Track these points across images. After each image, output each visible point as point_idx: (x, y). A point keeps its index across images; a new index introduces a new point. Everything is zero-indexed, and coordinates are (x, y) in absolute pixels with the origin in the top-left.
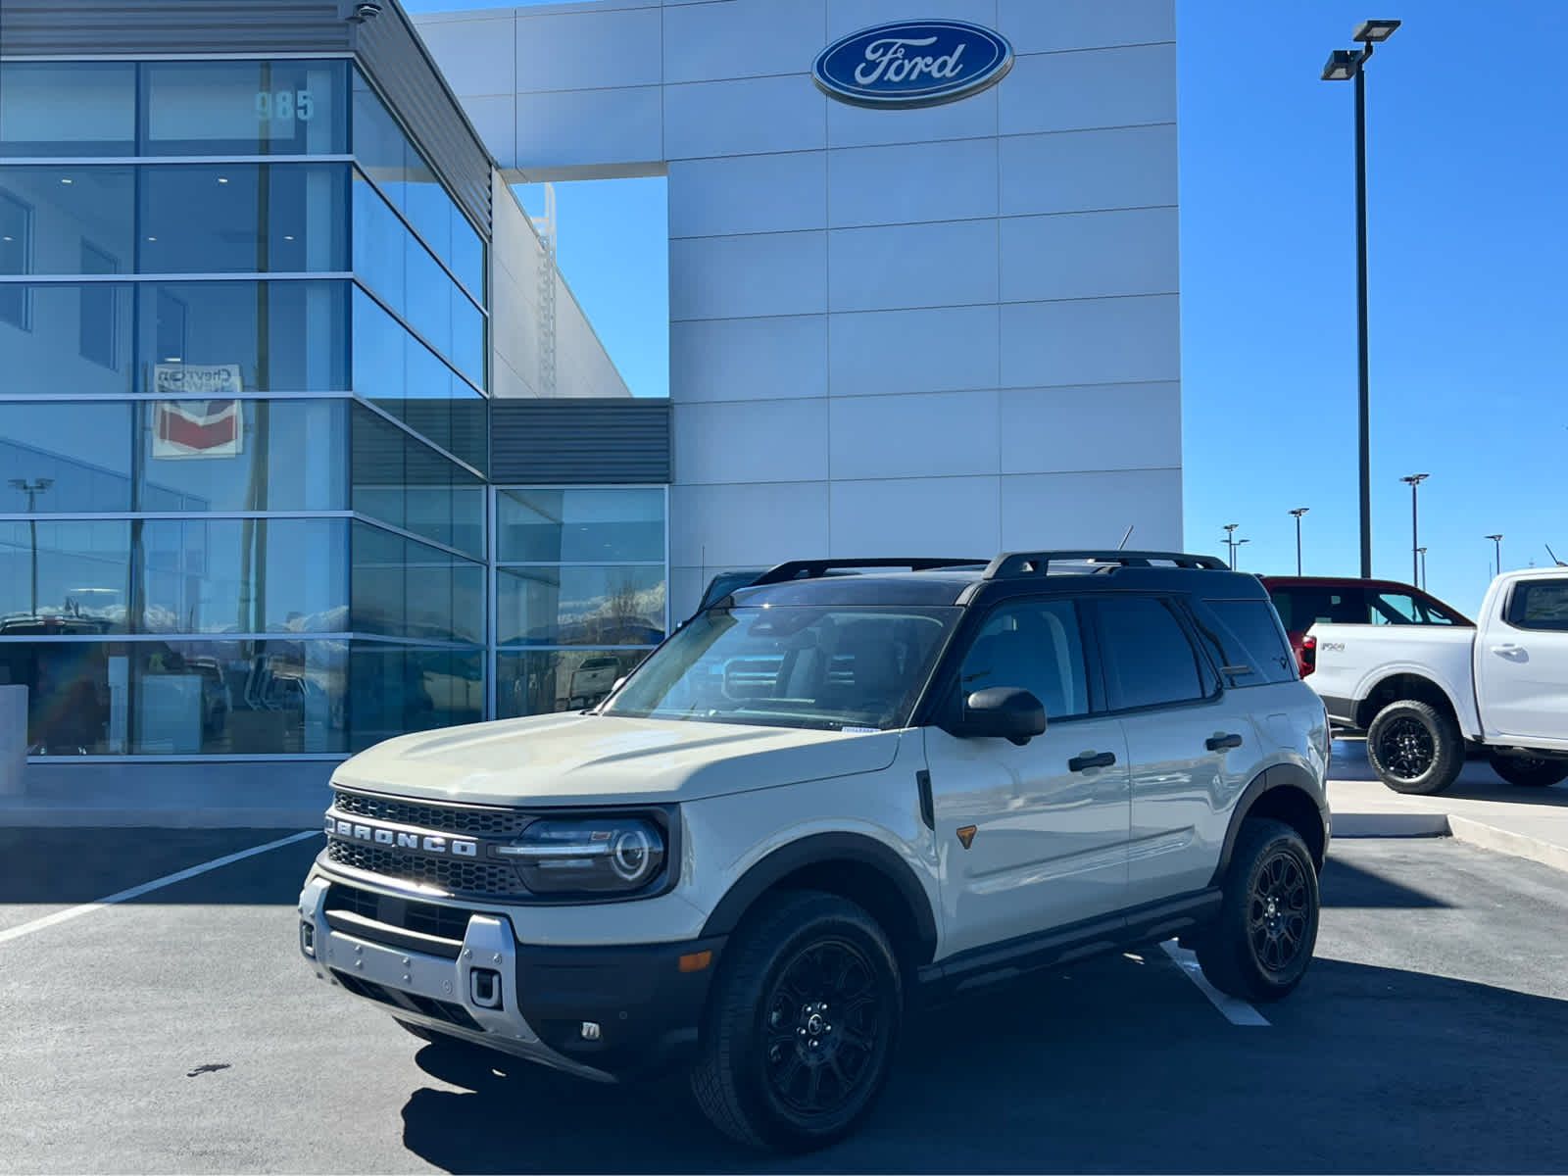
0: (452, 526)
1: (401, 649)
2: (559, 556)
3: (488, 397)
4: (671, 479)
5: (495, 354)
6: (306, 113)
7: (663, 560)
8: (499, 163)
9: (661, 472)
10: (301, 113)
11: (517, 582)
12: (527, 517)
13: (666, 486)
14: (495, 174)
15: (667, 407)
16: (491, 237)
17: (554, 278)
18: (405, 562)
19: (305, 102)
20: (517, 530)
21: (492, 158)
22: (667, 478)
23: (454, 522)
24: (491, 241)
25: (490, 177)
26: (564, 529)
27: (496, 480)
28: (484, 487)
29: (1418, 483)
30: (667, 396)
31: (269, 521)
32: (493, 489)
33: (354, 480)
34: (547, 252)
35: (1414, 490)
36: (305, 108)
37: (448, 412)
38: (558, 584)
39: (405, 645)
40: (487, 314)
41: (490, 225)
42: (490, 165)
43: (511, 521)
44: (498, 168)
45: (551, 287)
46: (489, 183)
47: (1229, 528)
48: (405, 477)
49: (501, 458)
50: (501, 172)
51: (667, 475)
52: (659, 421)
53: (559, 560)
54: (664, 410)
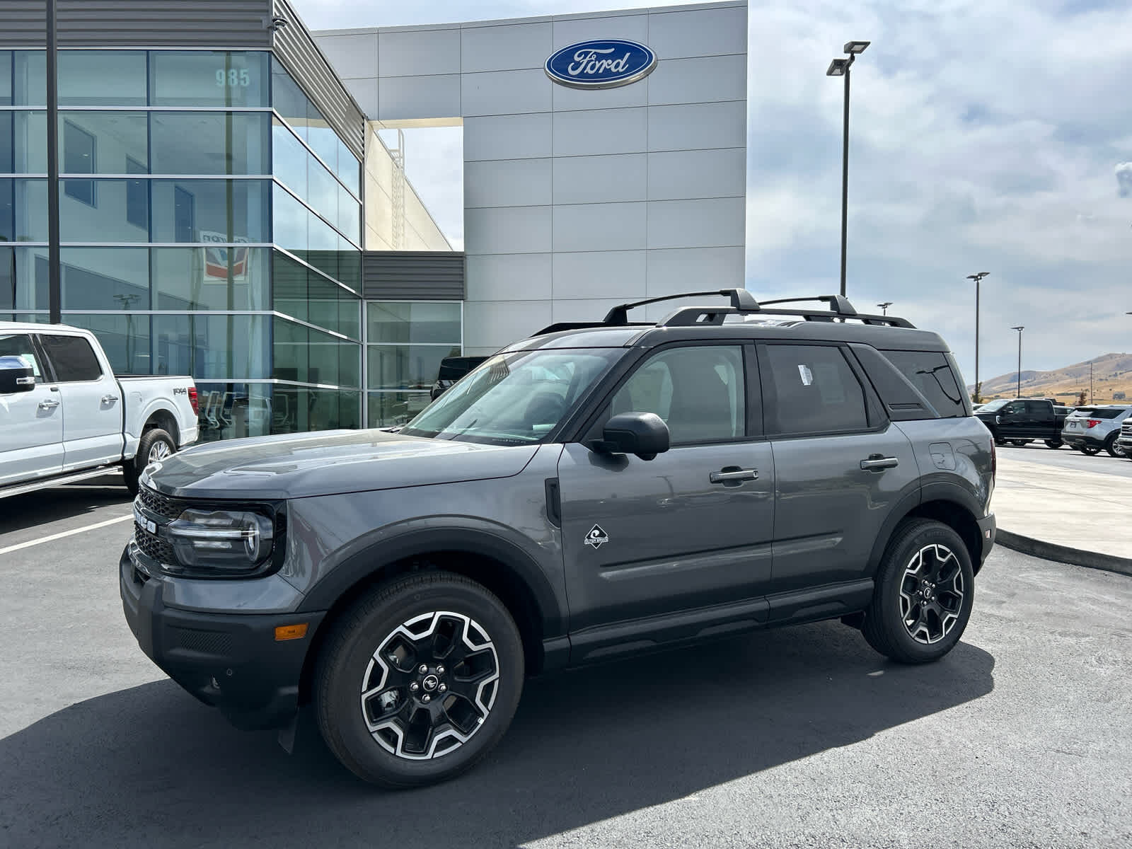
0: (339, 322)
1: (307, 390)
2: (409, 338)
3: (362, 250)
4: (465, 298)
5: (366, 226)
6: (245, 82)
7: (460, 342)
8: (369, 117)
9: (458, 293)
10: (242, 82)
12: (386, 318)
13: (462, 302)
14: (366, 123)
15: (461, 257)
16: (364, 159)
17: (404, 183)
18: (308, 341)
19: (245, 76)
20: (379, 325)
21: (364, 114)
22: (462, 298)
23: (341, 320)
24: (363, 162)
25: (363, 125)
26: (411, 326)
27: (367, 297)
28: (360, 301)
29: (981, 279)
30: (462, 250)
31: (235, 317)
32: (365, 302)
33: (275, 295)
34: (399, 170)
36: (244, 79)
37: (336, 258)
38: (407, 355)
39: (309, 388)
40: (362, 203)
41: (363, 152)
42: (363, 118)
44: (368, 120)
45: (402, 188)
46: (362, 128)
48: (308, 294)
49: (368, 285)
50: (370, 123)
51: (463, 295)
52: (457, 264)
53: (409, 342)
54: (460, 259)
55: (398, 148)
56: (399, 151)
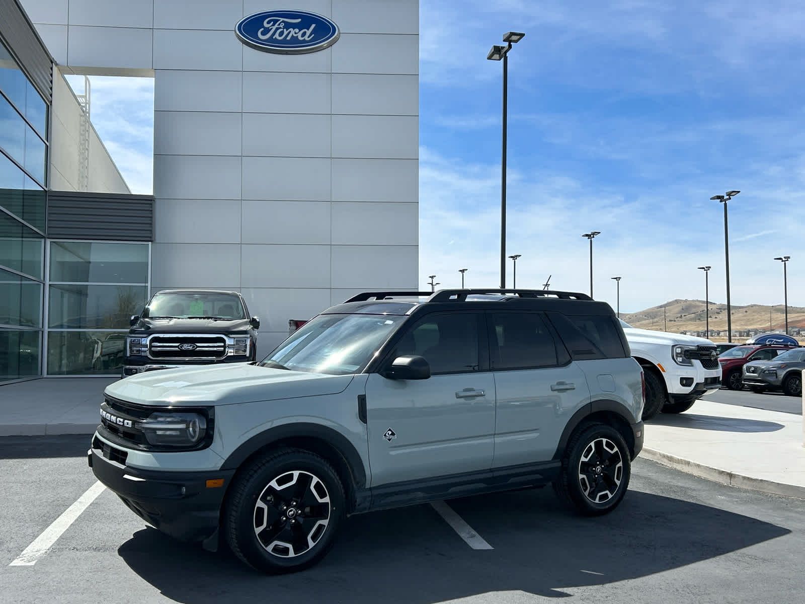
0: (22, 261)
2: (88, 277)
3: (47, 190)
4: (153, 239)
5: (52, 167)
7: (147, 283)
8: (57, 62)
9: (147, 234)
11: (62, 293)
12: (69, 258)
13: (150, 243)
14: (55, 68)
15: (151, 200)
16: (51, 101)
17: (89, 128)
20: (62, 264)
21: (53, 59)
22: (150, 238)
23: (24, 259)
24: (51, 104)
25: (52, 69)
26: (91, 265)
27: (50, 236)
28: (43, 240)
30: (152, 194)
32: (48, 241)
34: (85, 115)
35: (515, 262)
37: (22, 197)
38: (87, 295)
40: (48, 144)
41: (51, 95)
42: (52, 62)
43: (59, 259)
44: (57, 65)
45: (87, 133)
46: (51, 72)
47: (432, 277)
49: (54, 224)
50: (58, 68)
51: (151, 237)
52: (147, 207)
53: (88, 282)
54: (149, 202)
55: (84, 94)
56: (86, 96)
